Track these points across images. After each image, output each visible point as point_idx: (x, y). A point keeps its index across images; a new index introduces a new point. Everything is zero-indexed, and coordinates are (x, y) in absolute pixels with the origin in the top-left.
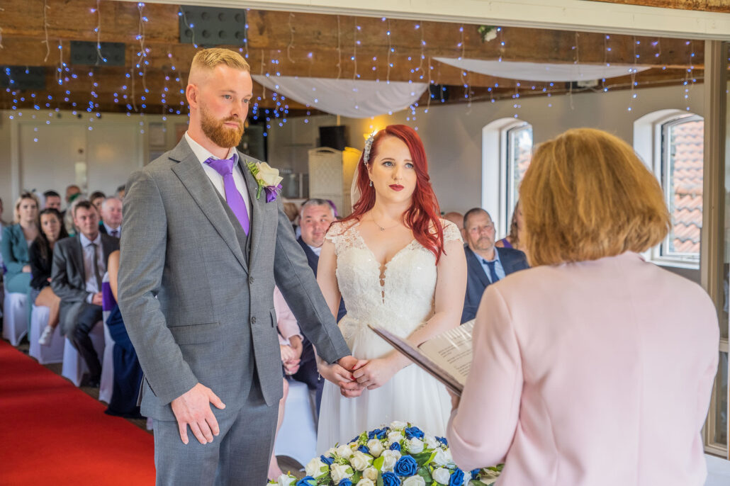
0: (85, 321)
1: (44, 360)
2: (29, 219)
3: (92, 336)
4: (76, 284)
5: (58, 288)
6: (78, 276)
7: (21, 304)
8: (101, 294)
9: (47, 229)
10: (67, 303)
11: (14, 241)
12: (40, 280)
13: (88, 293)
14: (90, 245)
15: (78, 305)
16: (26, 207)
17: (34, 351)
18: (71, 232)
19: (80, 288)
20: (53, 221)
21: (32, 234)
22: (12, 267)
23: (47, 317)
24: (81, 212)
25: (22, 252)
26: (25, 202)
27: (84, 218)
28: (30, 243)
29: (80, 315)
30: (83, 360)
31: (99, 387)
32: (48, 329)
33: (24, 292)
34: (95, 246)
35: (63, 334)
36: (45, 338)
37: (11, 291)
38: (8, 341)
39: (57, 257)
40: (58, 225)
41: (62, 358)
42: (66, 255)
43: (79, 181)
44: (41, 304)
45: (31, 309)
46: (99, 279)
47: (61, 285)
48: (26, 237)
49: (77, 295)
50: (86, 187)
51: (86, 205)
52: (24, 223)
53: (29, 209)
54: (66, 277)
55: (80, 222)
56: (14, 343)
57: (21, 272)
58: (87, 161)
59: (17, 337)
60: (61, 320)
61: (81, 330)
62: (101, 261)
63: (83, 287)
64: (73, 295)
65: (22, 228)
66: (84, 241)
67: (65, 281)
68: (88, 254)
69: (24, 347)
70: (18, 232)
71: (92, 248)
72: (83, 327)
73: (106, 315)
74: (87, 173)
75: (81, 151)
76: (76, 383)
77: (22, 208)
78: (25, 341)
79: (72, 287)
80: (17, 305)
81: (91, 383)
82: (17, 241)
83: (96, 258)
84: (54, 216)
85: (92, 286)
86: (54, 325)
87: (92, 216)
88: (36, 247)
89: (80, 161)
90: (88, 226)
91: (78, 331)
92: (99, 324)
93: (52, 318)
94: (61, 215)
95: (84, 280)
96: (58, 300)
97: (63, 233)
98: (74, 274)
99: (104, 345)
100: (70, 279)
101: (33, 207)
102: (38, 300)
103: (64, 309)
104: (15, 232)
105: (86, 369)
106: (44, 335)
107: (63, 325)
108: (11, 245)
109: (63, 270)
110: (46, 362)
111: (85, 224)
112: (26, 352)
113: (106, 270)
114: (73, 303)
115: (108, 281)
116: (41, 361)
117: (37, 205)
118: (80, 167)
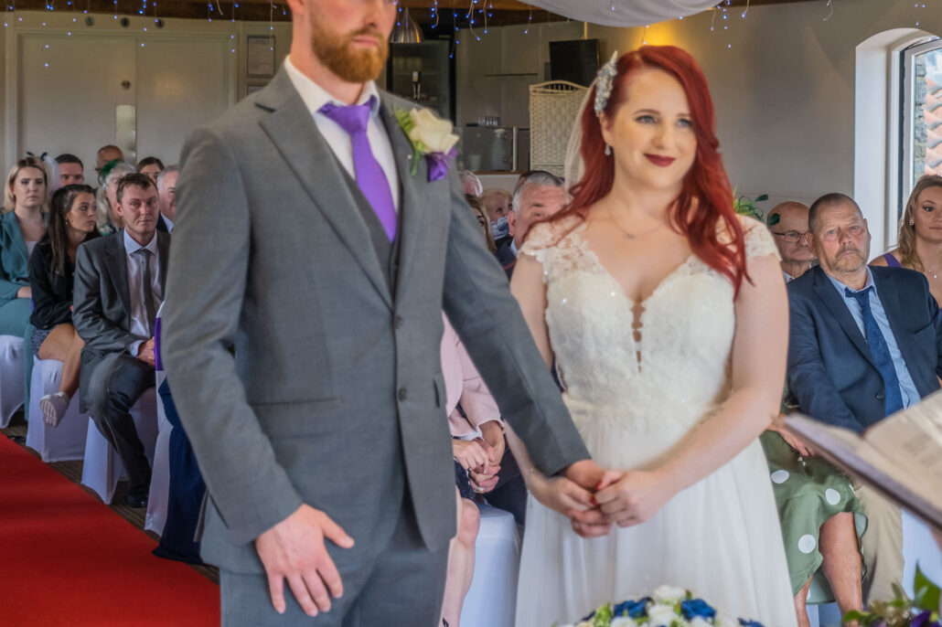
1: (50, 457)
2: (29, 203)
3: (135, 414)
5: (85, 325)
6: (119, 306)
7: (13, 352)
10: (95, 354)
11: (2, 242)
13: (134, 338)
14: (138, 252)
15: (113, 357)
16: (25, 182)
17: (35, 439)
19: (121, 327)
21: (34, 228)
23: (58, 377)
24: (133, 192)
25: (18, 264)
26: (24, 173)
27: (137, 203)
28: (31, 245)
29: (114, 376)
30: (118, 458)
31: (146, 506)
33: (19, 334)
34: (148, 254)
35: (84, 409)
39: (85, 271)
41: (83, 454)
42: (98, 267)
43: (123, 137)
44: (49, 357)
45: (31, 364)
46: (151, 313)
47: (90, 320)
48: (24, 235)
50: (133, 148)
51: (140, 181)
52: (20, 211)
53: (31, 185)
54: (99, 304)
57: (16, 297)
58: (137, 103)
59: (5, 413)
60: (82, 383)
61: (116, 403)
63: (126, 325)
64: (111, 339)
65: (17, 219)
66: (130, 245)
67: (97, 313)
68: (136, 267)
69: (16, 432)
70: (10, 227)
71: (142, 258)
72: (119, 398)
74: (136, 123)
75: (126, 85)
76: (106, 499)
77: (18, 183)
80: (8, 356)
81: (131, 499)
82: (9, 243)
83: (149, 274)
85: (139, 325)
87: (150, 201)
89: (125, 103)
90: (142, 218)
91: (111, 404)
92: (148, 393)
93: (66, 381)
95: (128, 313)
96: (79, 345)
98: (112, 303)
100: (105, 310)
101: (38, 182)
102: (43, 349)
103: (87, 365)
104: (4, 226)
105: (122, 473)
107: (85, 393)
109: (94, 293)
110: (54, 460)
111: (138, 215)
112: (21, 440)
114: (106, 352)
116: (45, 458)
118: (125, 112)
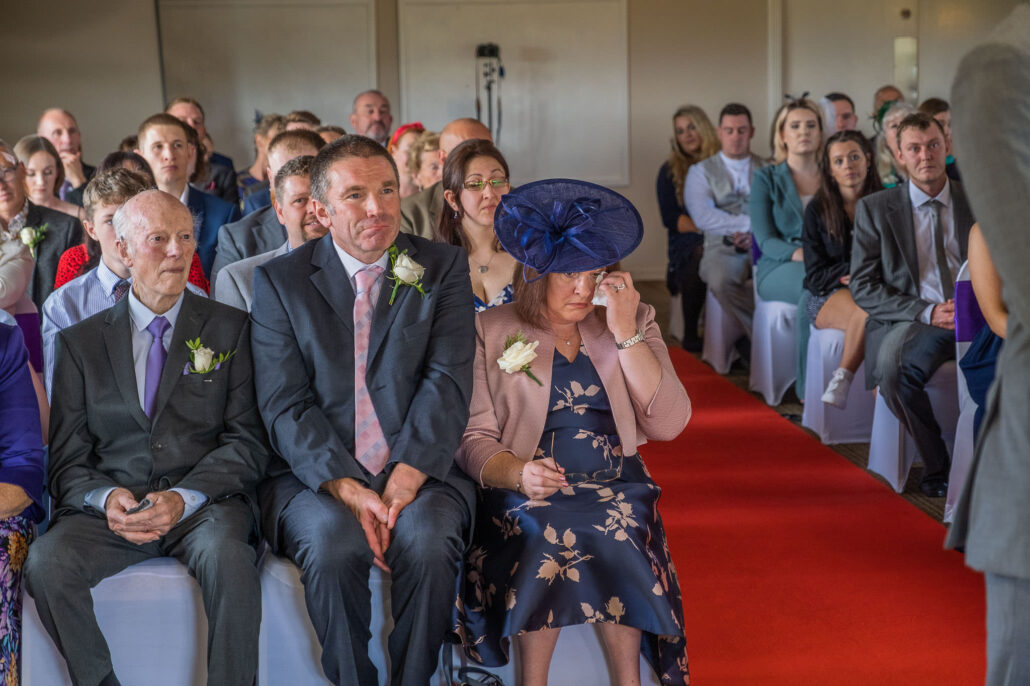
0: (918, 359)
1: (831, 437)
2: (801, 149)
3: (933, 392)
4: (900, 284)
5: (863, 293)
6: (904, 269)
7: (786, 321)
8: (951, 306)
9: (840, 172)
10: (881, 323)
11: (774, 197)
12: (823, 277)
13: (926, 304)
14: (927, 204)
15: (904, 327)
16: (796, 126)
17: (810, 419)
18: (888, 180)
19: (908, 293)
20: (853, 157)
21: (809, 181)
22: (770, 247)
23: (839, 349)
24: (910, 135)
25: (791, 218)
26: (794, 116)
27: (916, 148)
28: (806, 200)
29: (907, 346)
30: (911, 440)
31: (945, 496)
32: (839, 374)
33: (793, 300)
34: (939, 206)
35: (871, 384)
36: (834, 391)
37: (768, 298)
38: (759, 397)
39: (863, 231)
40: (862, 164)
41: (869, 435)
42: (879, 227)
43: (901, 77)
44: (828, 326)
45: (806, 336)
46: (947, 277)
47: (868, 287)
48: (799, 190)
49: (902, 306)
50: (914, 87)
51: (918, 121)
52: (794, 161)
53: (802, 129)
54: (880, 268)
55: (908, 158)
56: (771, 400)
57: (789, 260)
58: (917, 35)
59: (777, 389)
60: (868, 355)
61: (910, 379)
62: (950, 238)
63: (914, 290)
64: (895, 306)
65: (790, 171)
66: (917, 195)
67: (877, 278)
68: (925, 222)
69: (791, 410)
70: (782, 179)
71: (932, 211)
72: (913, 373)
73: (962, 349)
74: (918, 58)
75: (906, 14)
76: (897, 486)
77: (788, 128)
78: (792, 397)
79: (892, 291)
80: (779, 325)
81: (926, 488)
82: (781, 197)
83: (940, 231)
84: (855, 146)
85: (931, 288)
86: (853, 368)
87: (931, 145)
88: (816, 208)
89: (904, 35)
90: (923, 164)
91: (904, 380)
92: (946, 367)
93: (849, 353)
94: (868, 145)
95: (915, 277)
96: (862, 316)
97: (872, 183)
98: (896, 266)
99: (955, 412)
100: (888, 274)
101: (810, 125)
102: (820, 317)
103: (873, 335)
104: (776, 179)
105: (915, 459)
106: (832, 386)
107: (874, 366)
108: (770, 203)
109: (874, 256)
110: (836, 442)
111: (919, 162)
112: (796, 418)
113: (963, 255)
114: (894, 322)
115: (966, 278)
116: (825, 439)
117: (819, 122)
118: (904, 46)
